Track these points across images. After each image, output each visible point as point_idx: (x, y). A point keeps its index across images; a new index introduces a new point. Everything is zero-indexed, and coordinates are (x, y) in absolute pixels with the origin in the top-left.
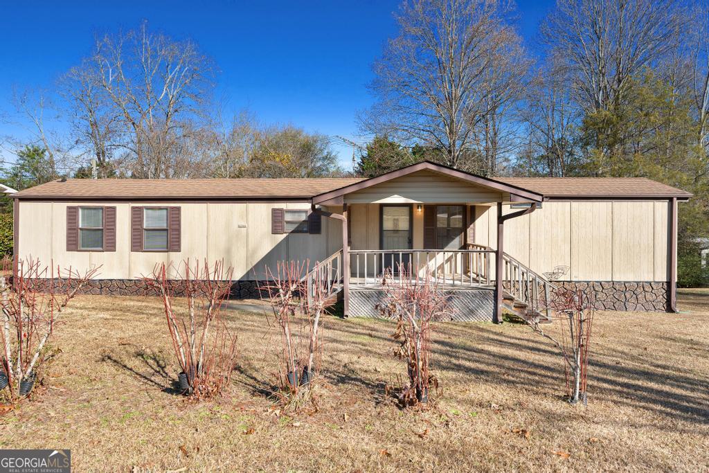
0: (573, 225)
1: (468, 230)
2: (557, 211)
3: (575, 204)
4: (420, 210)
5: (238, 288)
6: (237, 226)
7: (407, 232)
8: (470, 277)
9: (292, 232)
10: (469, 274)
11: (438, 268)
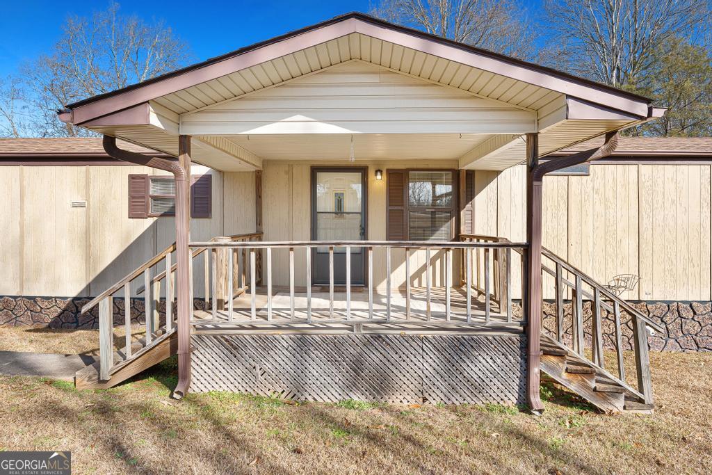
0: (643, 204)
1: (462, 213)
2: (615, 180)
3: (647, 168)
4: (379, 177)
5: (74, 309)
6: (70, 205)
7: (359, 216)
8: (465, 295)
9: (162, 215)
10: (464, 288)
11: (413, 278)
